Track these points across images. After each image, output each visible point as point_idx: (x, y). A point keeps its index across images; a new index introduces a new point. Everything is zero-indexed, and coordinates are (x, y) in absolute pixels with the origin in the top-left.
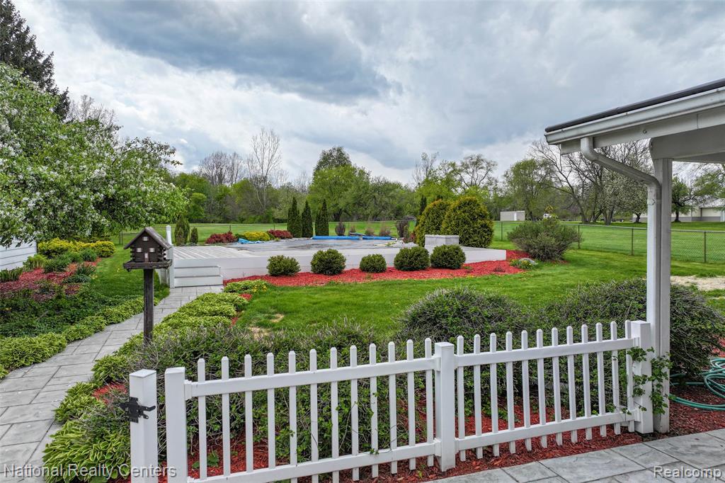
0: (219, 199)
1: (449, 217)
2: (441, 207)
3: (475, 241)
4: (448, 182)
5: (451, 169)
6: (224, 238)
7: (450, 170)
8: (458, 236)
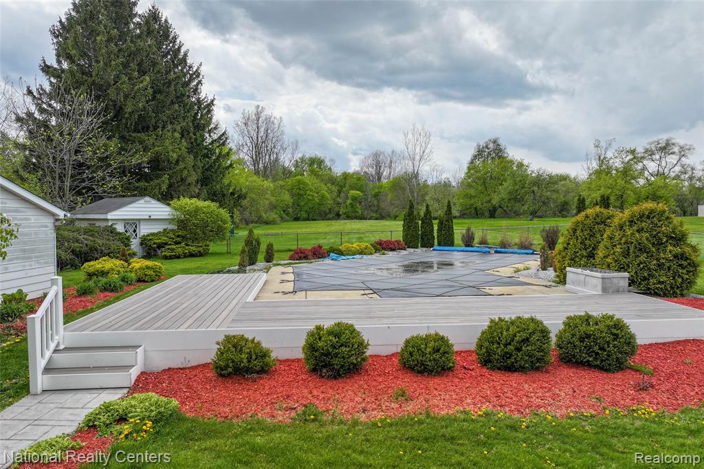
0: (376, 196)
1: (611, 238)
2: (598, 220)
3: (660, 282)
4: (626, 172)
5: (630, 157)
6: (310, 254)
7: (628, 158)
8: (626, 274)
